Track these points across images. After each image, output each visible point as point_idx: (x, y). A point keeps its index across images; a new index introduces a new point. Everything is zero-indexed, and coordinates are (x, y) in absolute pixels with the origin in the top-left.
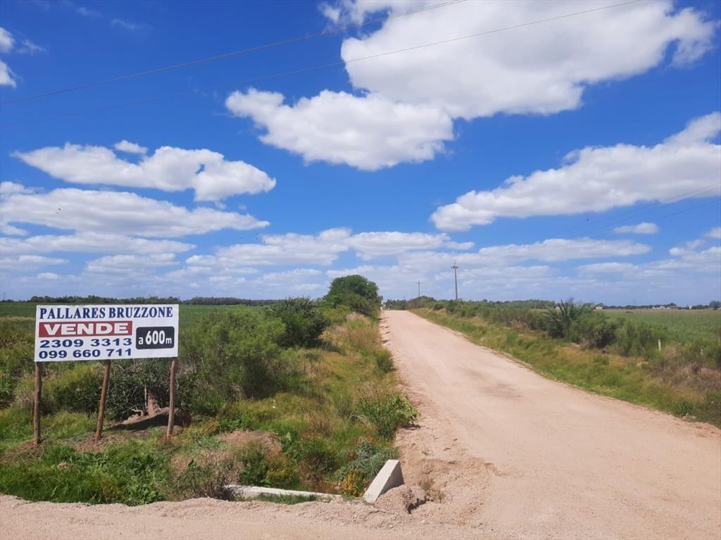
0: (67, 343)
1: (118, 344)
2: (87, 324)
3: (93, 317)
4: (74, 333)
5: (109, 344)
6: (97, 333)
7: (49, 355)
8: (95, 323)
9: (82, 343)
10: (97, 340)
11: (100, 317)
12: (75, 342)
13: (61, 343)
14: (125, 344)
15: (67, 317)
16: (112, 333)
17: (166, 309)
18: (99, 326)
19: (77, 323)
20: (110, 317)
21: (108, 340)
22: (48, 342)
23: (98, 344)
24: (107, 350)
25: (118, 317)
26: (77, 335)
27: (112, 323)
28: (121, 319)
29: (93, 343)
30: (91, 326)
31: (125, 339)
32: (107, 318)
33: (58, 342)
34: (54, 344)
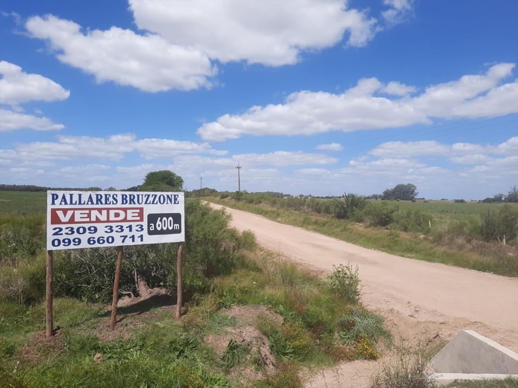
0: (81, 230)
1: (131, 230)
2: (100, 210)
3: (106, 203)
4: (88, 220)
5: (122, 230)
6: (110, 219)
7: (62, 243)
8: (108, 210)
9: (96, 230)
10: (111, 227)
11: (113, 203)
12: (89, 229)
13: (75, 230)
14: (137, 231)
15: (80, 203)
16: (125, 220)
17: (173, 196)
18: (112, 213)
19: (90, 209)
20: (123, 203)
21: (122, 227)
22: (61, 229)
23: (112, 231)
24: (121, 236)
25: (130, 203)
26: (90, 222)
27: (125, 210)
28: (132, 206)
29: (107, 229)
30: (104, 212)
31: (137, 226)
32: (119, 205)
33: (72, 229)
34: (67, 231)
